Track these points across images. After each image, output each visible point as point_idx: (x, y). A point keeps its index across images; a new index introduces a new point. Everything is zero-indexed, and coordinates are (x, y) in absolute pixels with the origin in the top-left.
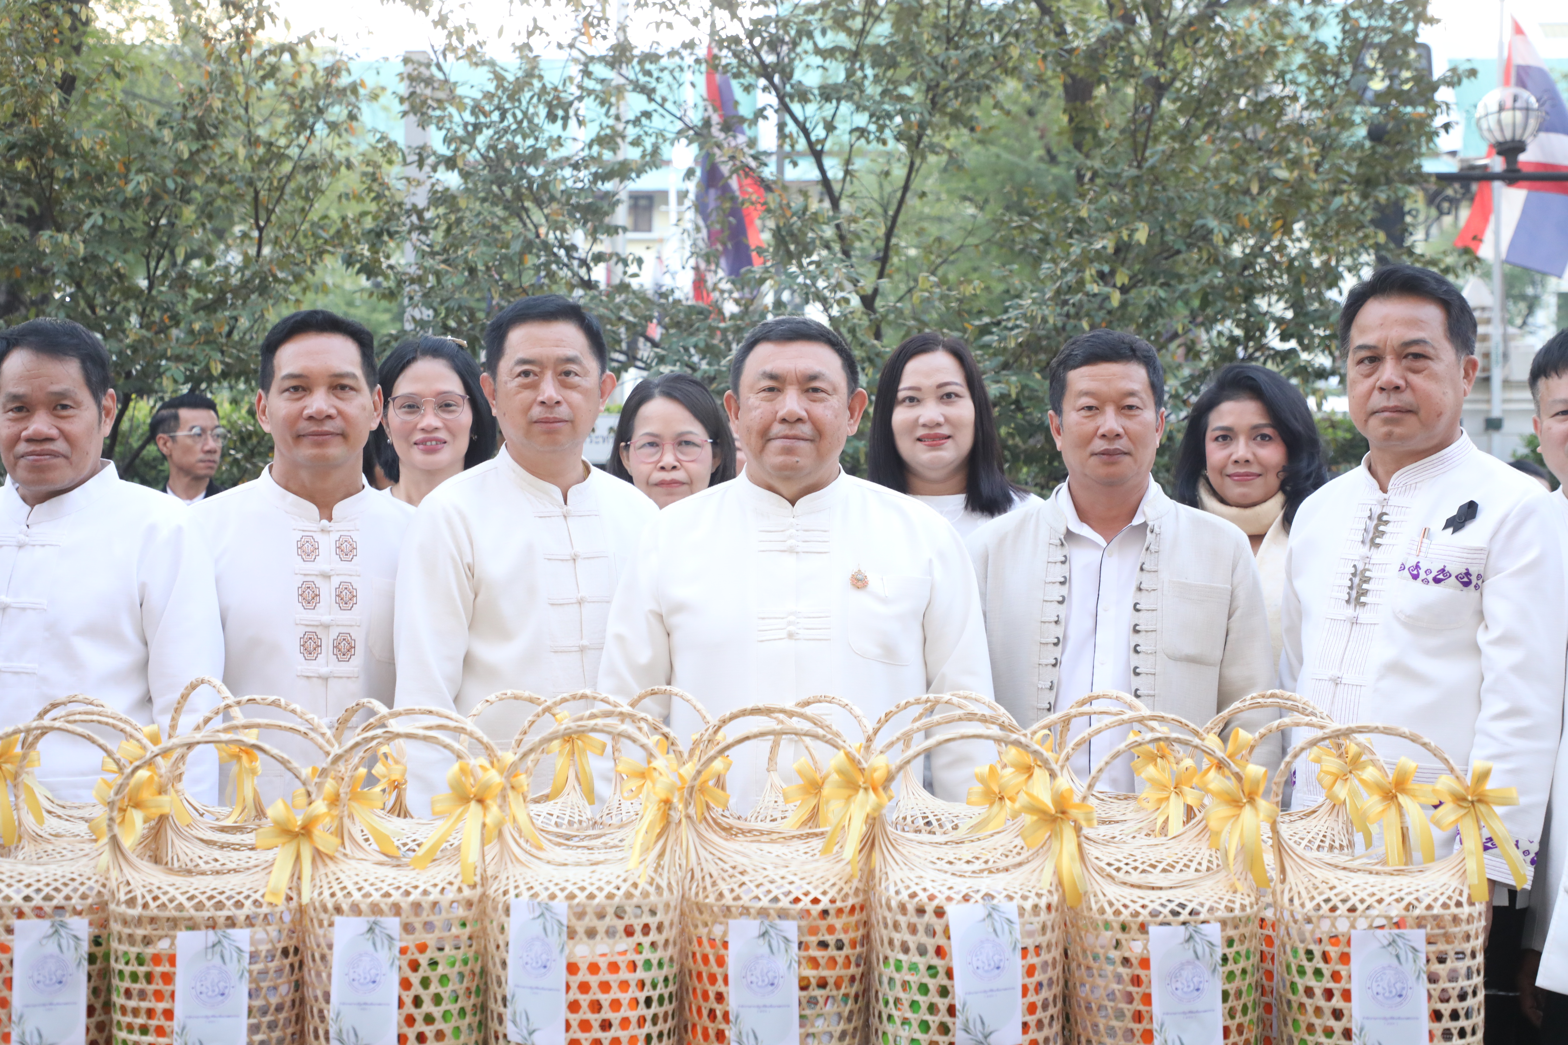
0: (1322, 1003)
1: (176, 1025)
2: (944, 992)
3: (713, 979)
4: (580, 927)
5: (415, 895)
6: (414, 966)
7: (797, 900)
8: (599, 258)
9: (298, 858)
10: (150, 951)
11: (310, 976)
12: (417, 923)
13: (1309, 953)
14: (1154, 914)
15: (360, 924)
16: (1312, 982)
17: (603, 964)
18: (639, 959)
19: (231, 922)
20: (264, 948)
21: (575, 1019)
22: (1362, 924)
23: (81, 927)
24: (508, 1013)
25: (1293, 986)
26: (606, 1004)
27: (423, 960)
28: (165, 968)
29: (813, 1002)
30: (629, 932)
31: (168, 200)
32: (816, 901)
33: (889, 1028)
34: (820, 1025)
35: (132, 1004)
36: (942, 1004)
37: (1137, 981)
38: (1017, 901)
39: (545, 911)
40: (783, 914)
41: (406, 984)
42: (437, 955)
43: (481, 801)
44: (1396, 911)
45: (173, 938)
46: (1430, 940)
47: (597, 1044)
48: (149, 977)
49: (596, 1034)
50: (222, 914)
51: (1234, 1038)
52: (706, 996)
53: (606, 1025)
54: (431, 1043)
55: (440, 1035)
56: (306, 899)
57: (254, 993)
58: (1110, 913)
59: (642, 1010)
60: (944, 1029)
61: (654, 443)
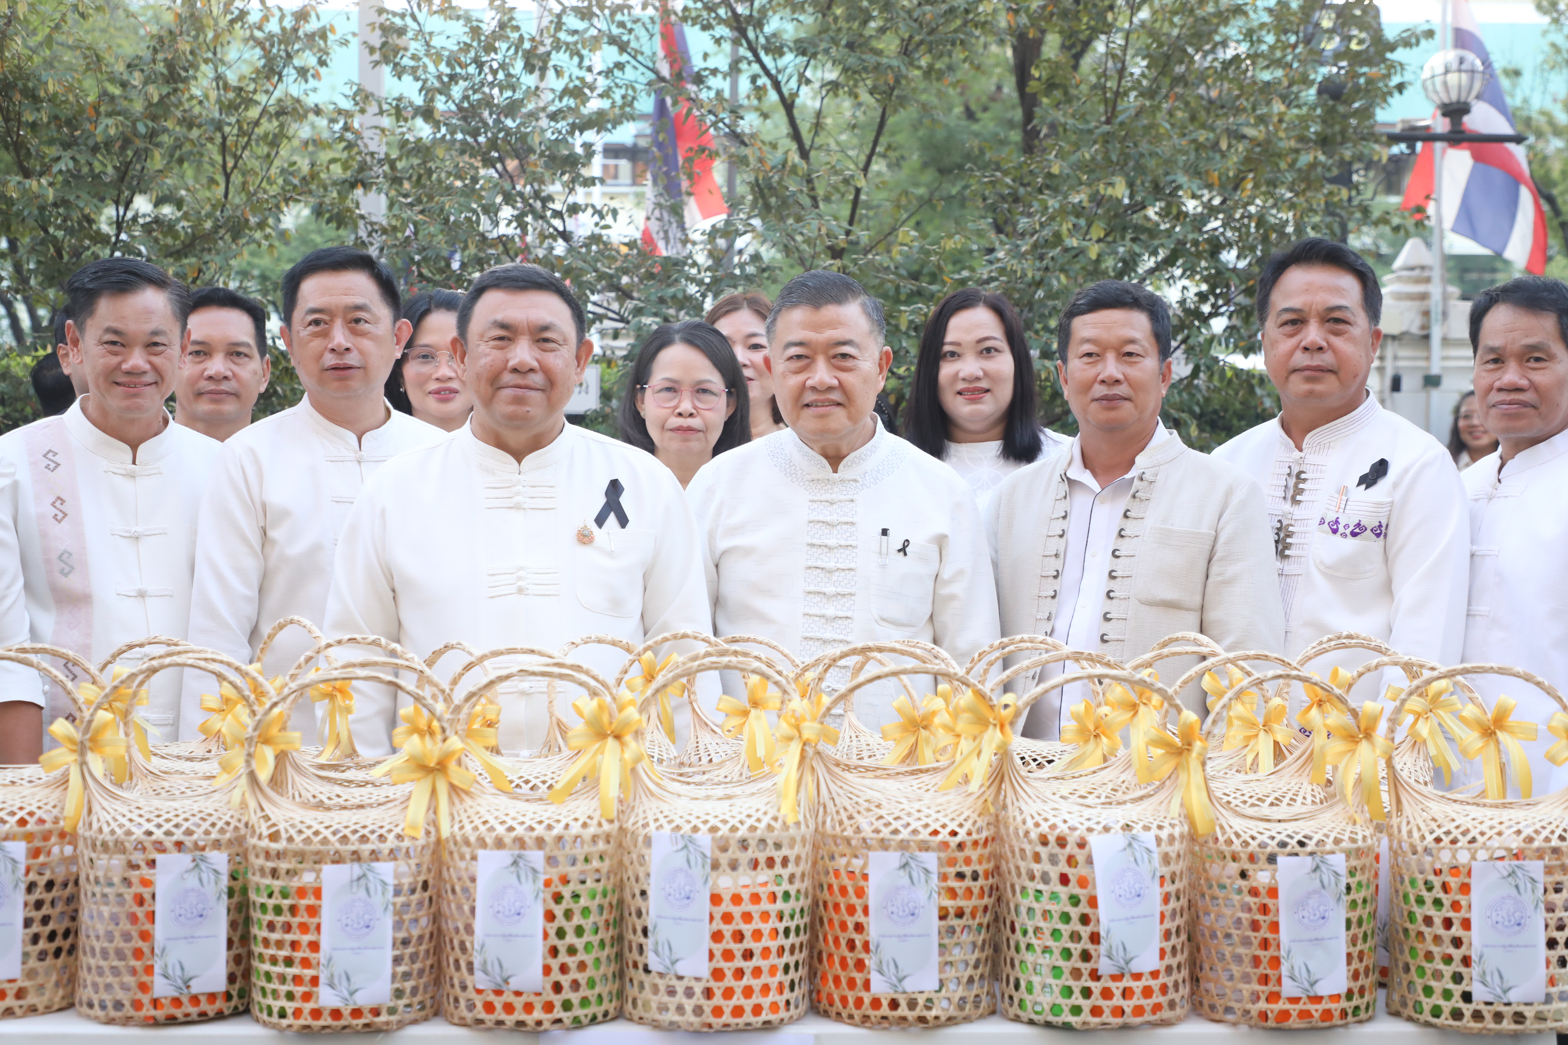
0: (1441, 931)
1: (322, 956)
2: (1087, 920)
3: (851, 910)
4: (724, 859)
5: (558, 830)
6: (558, 898)
7: (935, 833)
8: (574, 209)
9: (434, 792)
11: (449, 907)
12: (560, 855)
13: (1428, 884)
14: (1283, 845)
15: (504, 857)
16: (1432, 912)
17: (746, 895)
18: (779, 891)
19: (375, 855)
20: (406, 881)
21: (718, 948)
22: (1482, 855)
23: (220, 860)
24: (649, 944)
25: (1411, 916)
26: (748, 935)
27: (566, 892)
28: (310, 901)
29: (952, 931)
30: (770, 862)
31: (138, 143)
32: (954, 834)
33: (1029, 957)
34: (957, 954)
35: (274, 936)
36: (1085, 932)
37: (1264, 909)
38: (1154, 831)
39: (688, 844)
40: (924, 847)
41: (550, 916)
42: (579, 888)
43: (618, 737)
44: (1516, 844)
45: (318, 872)
46: (1549, 871)
47: (739, 974)
48: (293, 910)
49: (739, 963)
50: (366, 848)
51: (1355, 964)
52: (843, 926)
53: (748, 955)
54: (574, 975)
55: (582, 966)
56: (445, 832)
57: (398, 925)
58: (1237, 845)
59: (781, 940)
60: (1086, 956)
61: (672, 388)
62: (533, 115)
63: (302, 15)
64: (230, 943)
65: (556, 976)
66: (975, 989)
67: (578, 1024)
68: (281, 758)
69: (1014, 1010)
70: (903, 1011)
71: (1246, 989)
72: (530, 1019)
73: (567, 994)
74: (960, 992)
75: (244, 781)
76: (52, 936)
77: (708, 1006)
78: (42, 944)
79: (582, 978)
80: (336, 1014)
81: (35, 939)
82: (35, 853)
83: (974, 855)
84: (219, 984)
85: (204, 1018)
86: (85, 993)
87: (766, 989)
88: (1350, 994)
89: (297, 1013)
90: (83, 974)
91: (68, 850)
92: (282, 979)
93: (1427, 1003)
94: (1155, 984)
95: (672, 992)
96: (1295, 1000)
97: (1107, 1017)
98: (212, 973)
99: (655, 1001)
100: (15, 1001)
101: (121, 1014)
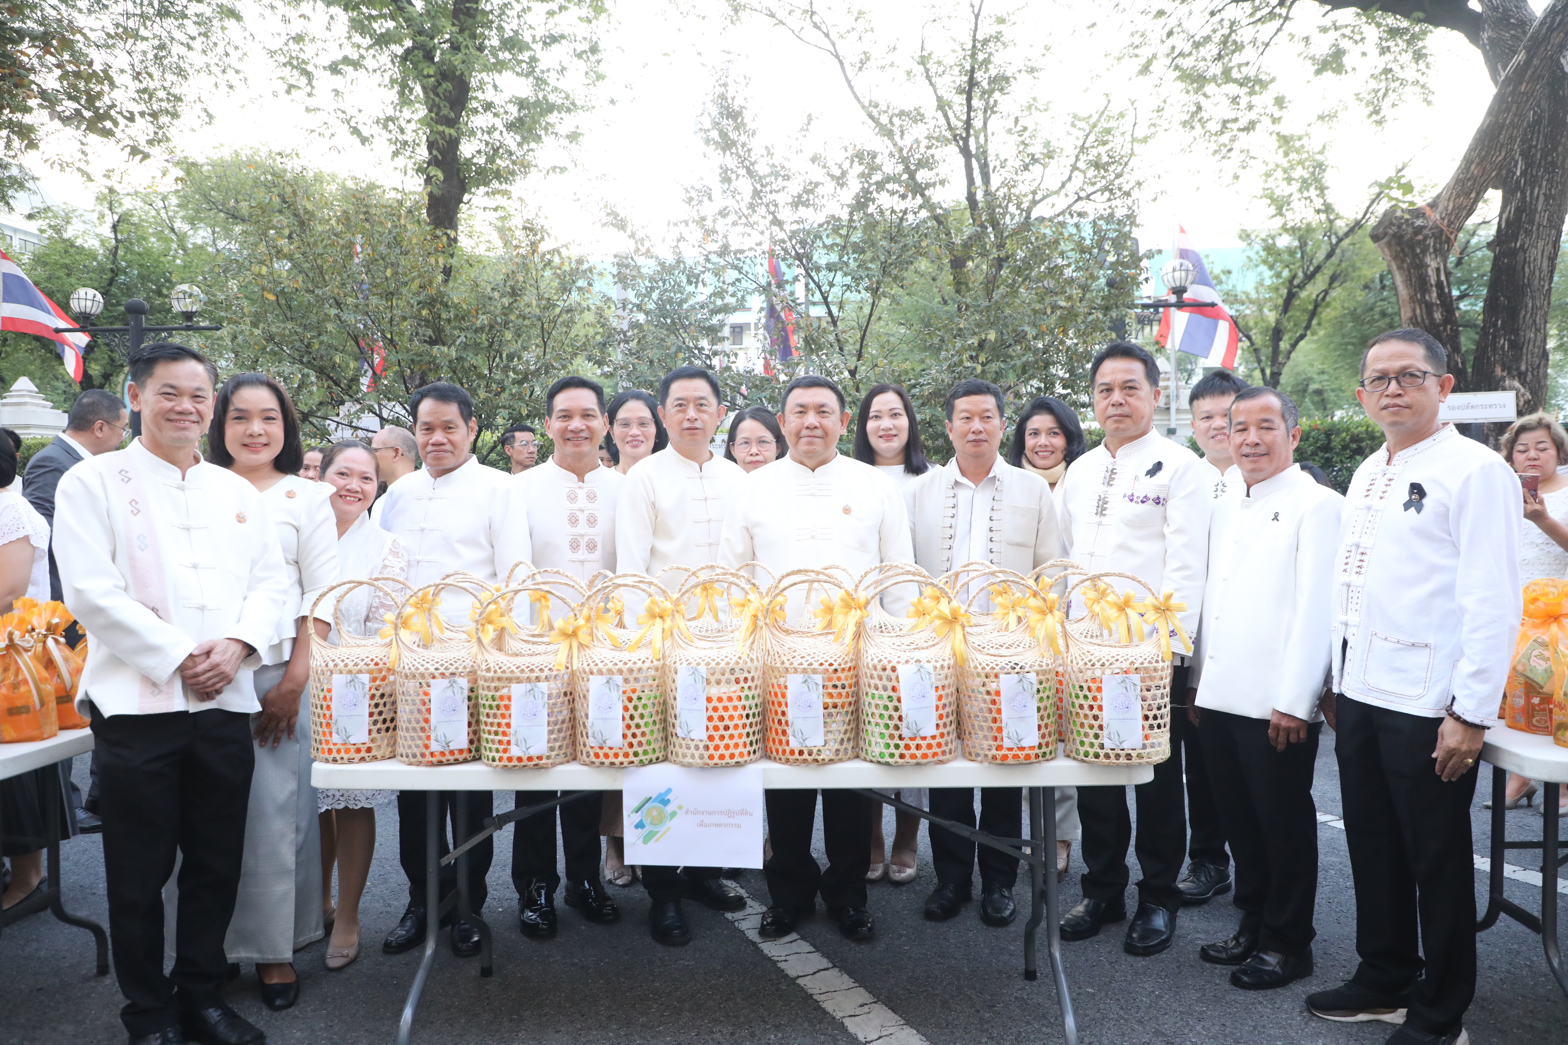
0: (1087, 712)
1: (512, 730)
2: (896, 709)
3: (780, 704)
4: (713, 679)
5: (630, 665)
6: (630, 700)
7: (822, 664)
8: (715, 354)
9: (571, 647)
10: (498, 694)
11: (578, 706)
12: (631, 678)
13: (1081, 687)
14: (1003, 668)
15: (603, 679)
16: (1083, 702)
17: (725, 697)
18: (743, 695)
19: (538, 679)
20: (555, 692)
21: (711, 725)
22: (1108, 672)
23: (464, 683)
24: (677, 723)
25: (1073, 704)
26: (726, 718)
27: (635, 697)
28: (506, 702)
29: (830, 715)
30: (737, 681)
31: (498, 327)
32: (831, 665)
33: (869, 727)
34: (834, 727)
35: (490, 720)
36: (896, 715)
37: (994, 702)
38: (933, 663)
39: (695, 672)
40: (815, 671)
41: (626, 709)
42: (641, 694)
43: (661, 618)
44: (1125, 665)
45: (510, 688)
46: (1143, 680)
47: (722, 738)
48: (498, 707)
49: (722, 732)
50: (534, 675)
51: (1043, 730)
52: (777, 713)
53: (727, 728)
54: (639, 738)
55: (643, 734)
56: (575, 667)
57: (550, 715)
58: (979, 670)
59: (745, 720)
60: (897, 728)
61: (747, 442)
63: (580, 262)
64: (469, 724)
66: (845, 745)
67: (642, 764)
69: (863, 755)
70: (806, 756)
71: (985, 744)
72: (617, 761)
73: (636, 748)
74: (837, 746)
75: (474, 643)
76: (384, 722)
77: (706, 754)
78: (379, 725)
79: (643, 740)
80: (520, 759)
81: (375, 722)
82: (374, 680)
84: (465, 745)
85: (457, 762)
86: (400, 750)
87: (736, 746)
88: (1040, 746)
89: (501, 759)
90: (399, 740)
91: (391, 677)
93: (1082, 750)
94: (934, 742)
95: (688, 748)
96: (1010, 749)
97: (908, 759)
98: (461, 740)
99: (680, 752)
100: (366, 754)
101: (416, 760)
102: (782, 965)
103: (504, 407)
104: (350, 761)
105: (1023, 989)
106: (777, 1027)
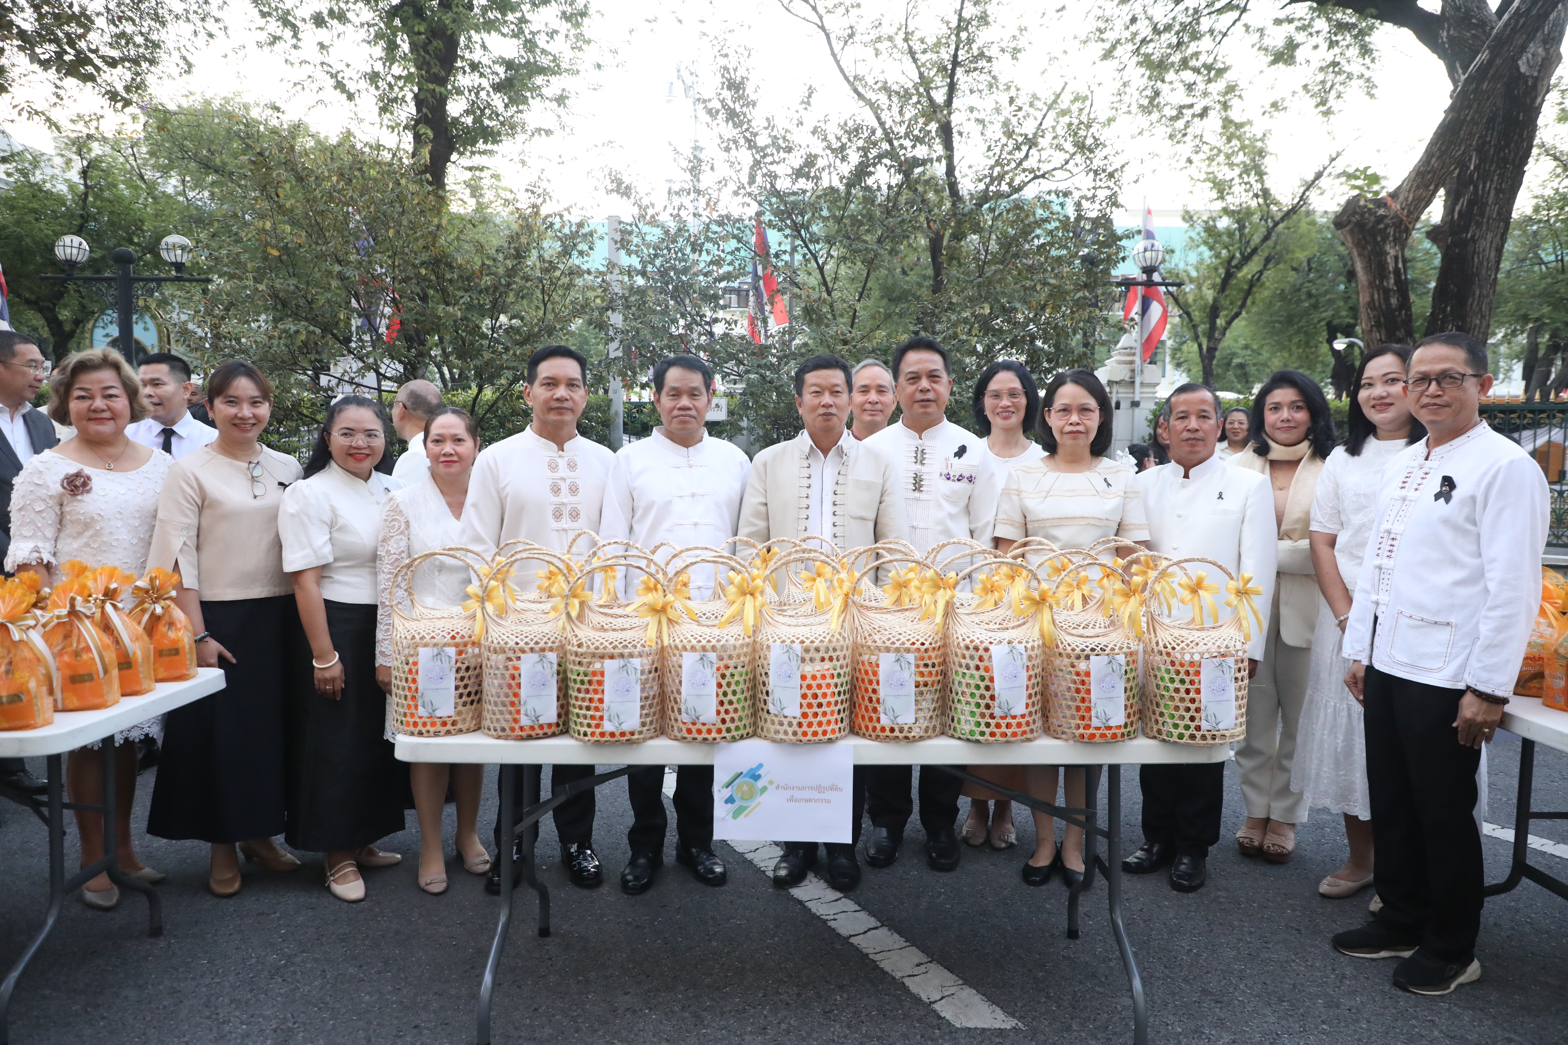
0: (1184, 695)
1: (605, 705)
2: (988, 688)
3: (871, 682)
4: (807, 657)
5: (723, 642)
6: (723, 676)
7: (913, 644)
9: (660, 622)
11: (668, 681)
12: (724, 655)
14: (1093, 650)
15: (696, 656)
16: (1178, 686)
17: (818, 675)
18: (835, 673)
19: (631, 655)
20: (647, 668)
21: (805, 702)
22: (1206, 656)
23: (553, 657)
24: (769, 699)
26: (819, 695)
27: (728, 673)
28: (599, 678)
29: (921, 693)
30: (831, 659)
32: (923, 644)
33: (958, 706)
34: (924, 705)
35: (581, 695)
36: (987, 694)
37: (1083, 683)
38: (1024, 644)
39: (789, 650)
40: (908, 651)
41: (720, 685)
42: (734, 671)
43: (752, 595)
44: (1222, 649)
45: (603, 663)
46: (1237, 663)
47: (816, 715)
48: (590, 682)
49: (815, 709)
50: (626, 651)
51: (1129, 710)
52: (867, 690)
53: (820, 705)
54: (732, 715)
56: (666, 643)
57: (643, 690)
58: (1069, 649)
59: (836, 698)
60: (988, 707)
62: (696, 274)
63: (580, 225)
64: (558, 698)
65: (723, 715)
66: (934, 722)
67: (734, 739)
68: (582, 604)
69: (951, 732)
70: (897, 733)
71: (1073, 723)
72: (710, 737)
73: (729, 724)
74: (926, 724)
75: (564, 616)
76: (469, 694)
77: (800, 731)
78: (464, 698)
79: (736, 716)
80: (612, 735)
81: (461, 696)
82: (460, 653)
83: (933, 655)
84: (553, 719)
85: (546, 736)
86: (486, 723)
87: (829, 722)
88: (1126, 725)
89: (593, 734)
90: (485, 713)
91: (477, 650)
92: (585, 717)
93: (1164, 730)
94: (1023, 721)
95: (781, 724)
96: (1098, 728)
97: (998, 737)
98: (550, 714)
99: (772, 728)
100: (450, 727)
101: (502, 734)
102: (832, 924)
103: (508, 368)
104: (436, 734)
105: (1067, 948)
106: (841, 987)
